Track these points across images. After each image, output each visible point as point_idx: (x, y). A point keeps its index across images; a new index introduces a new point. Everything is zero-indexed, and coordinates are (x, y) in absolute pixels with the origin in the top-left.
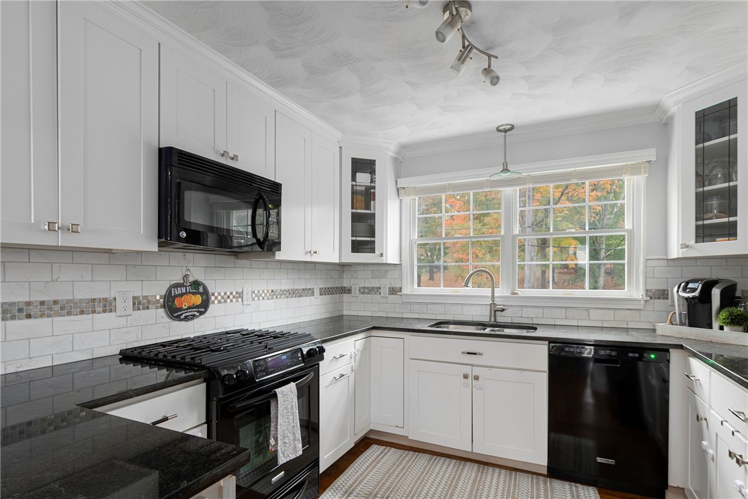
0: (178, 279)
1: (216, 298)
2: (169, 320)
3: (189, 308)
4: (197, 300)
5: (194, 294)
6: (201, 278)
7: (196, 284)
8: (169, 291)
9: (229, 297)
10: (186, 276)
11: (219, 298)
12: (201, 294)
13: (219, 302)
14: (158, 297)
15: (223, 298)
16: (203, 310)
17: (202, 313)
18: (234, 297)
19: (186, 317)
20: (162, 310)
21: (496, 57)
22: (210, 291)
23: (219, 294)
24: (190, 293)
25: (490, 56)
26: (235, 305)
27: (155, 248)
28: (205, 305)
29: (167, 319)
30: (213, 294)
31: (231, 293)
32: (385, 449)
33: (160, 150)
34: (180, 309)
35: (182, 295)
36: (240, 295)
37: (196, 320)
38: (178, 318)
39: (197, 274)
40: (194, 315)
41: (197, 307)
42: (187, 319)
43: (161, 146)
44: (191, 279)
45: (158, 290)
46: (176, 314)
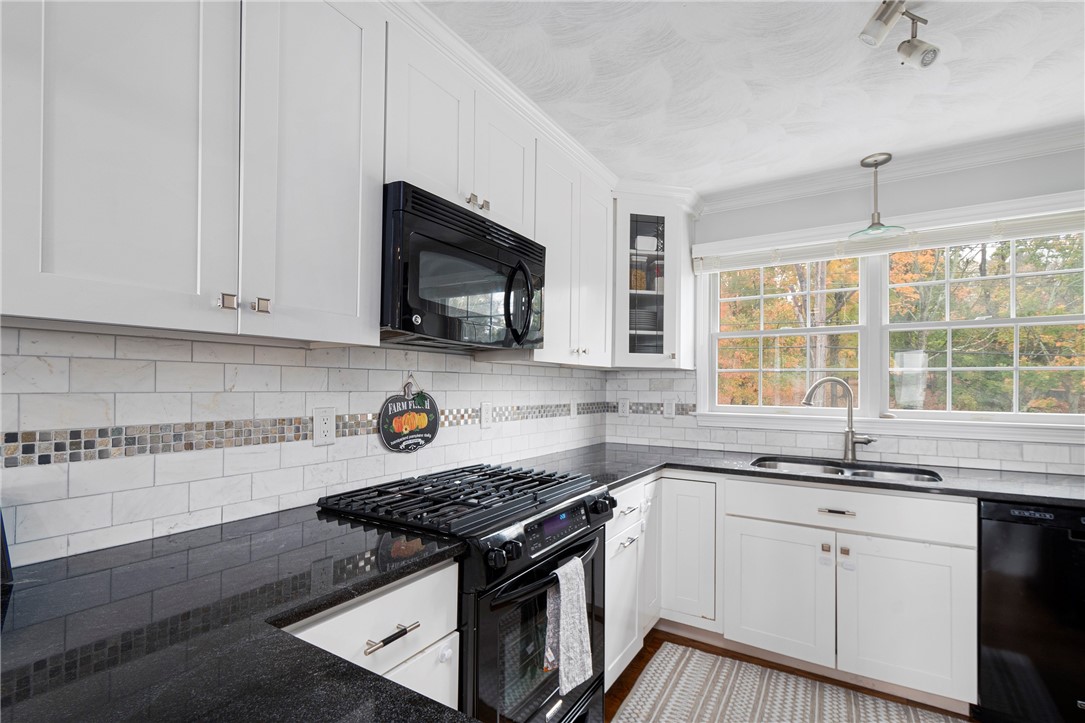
0: (396, 389)
1: (447, 418)
2: (385, 451)
3: (411, 433)
4: (422, 421)
5: (417, 411)
6: (427, 389)
7: (421, 397)
8: (385, 407)
9: (463, 416)
10: (408, 385)
11: (451, 417)
12: (428, 412)
13: (451, 424)
14: (370, 417)
15: (455, 418)
16: (429, 436)
17: (428, 441)
18: (469, 416)
19: (407, 446)
20: (376, 436)
21: (925, 22)
22: (440, 408)
23: (451, 412)
24: (413, 410)
25: (915, 19)
26: (469, 429)
27: (374, 340)
28: (432, 429)
29: (381, 450)
30: (443, 413)
31: (466, 411)
32: (685, 652)
33: (386, 187)
34: (399, 435)
35: (401, 413)
36: (477, 414)
37: (420, 451)
38: (396, 448)
39: (421, 383)
40: (418, 444)
41: (422, 431)
42: (408, 449)
43: (387, 182)
44: (414, 390)
45: (369, 407)
46: (392, 439)
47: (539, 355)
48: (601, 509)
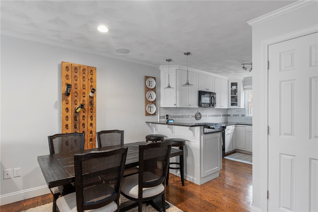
0: (197, 112)
4: (200, 116)
6: (200, 112)
7: (199, 113)
8: (196, 114)
10: (198, 112)
13: (203, 117)
17: (200, 119)
20: (195, 118)
22: (202, 115)
24: (198, 115)
26: (205, 118)
27: (198, 107)
28: (201, 117)
29: (195, 120)
33: (199, 91)
36: (206, 116)
37: (199, 120)
38: (197, 120)
39: (200, 111)
42: (198, 120)
45: (194, 115)
46: (197, 119)
47: (215, 107)
48: (224, 128)
